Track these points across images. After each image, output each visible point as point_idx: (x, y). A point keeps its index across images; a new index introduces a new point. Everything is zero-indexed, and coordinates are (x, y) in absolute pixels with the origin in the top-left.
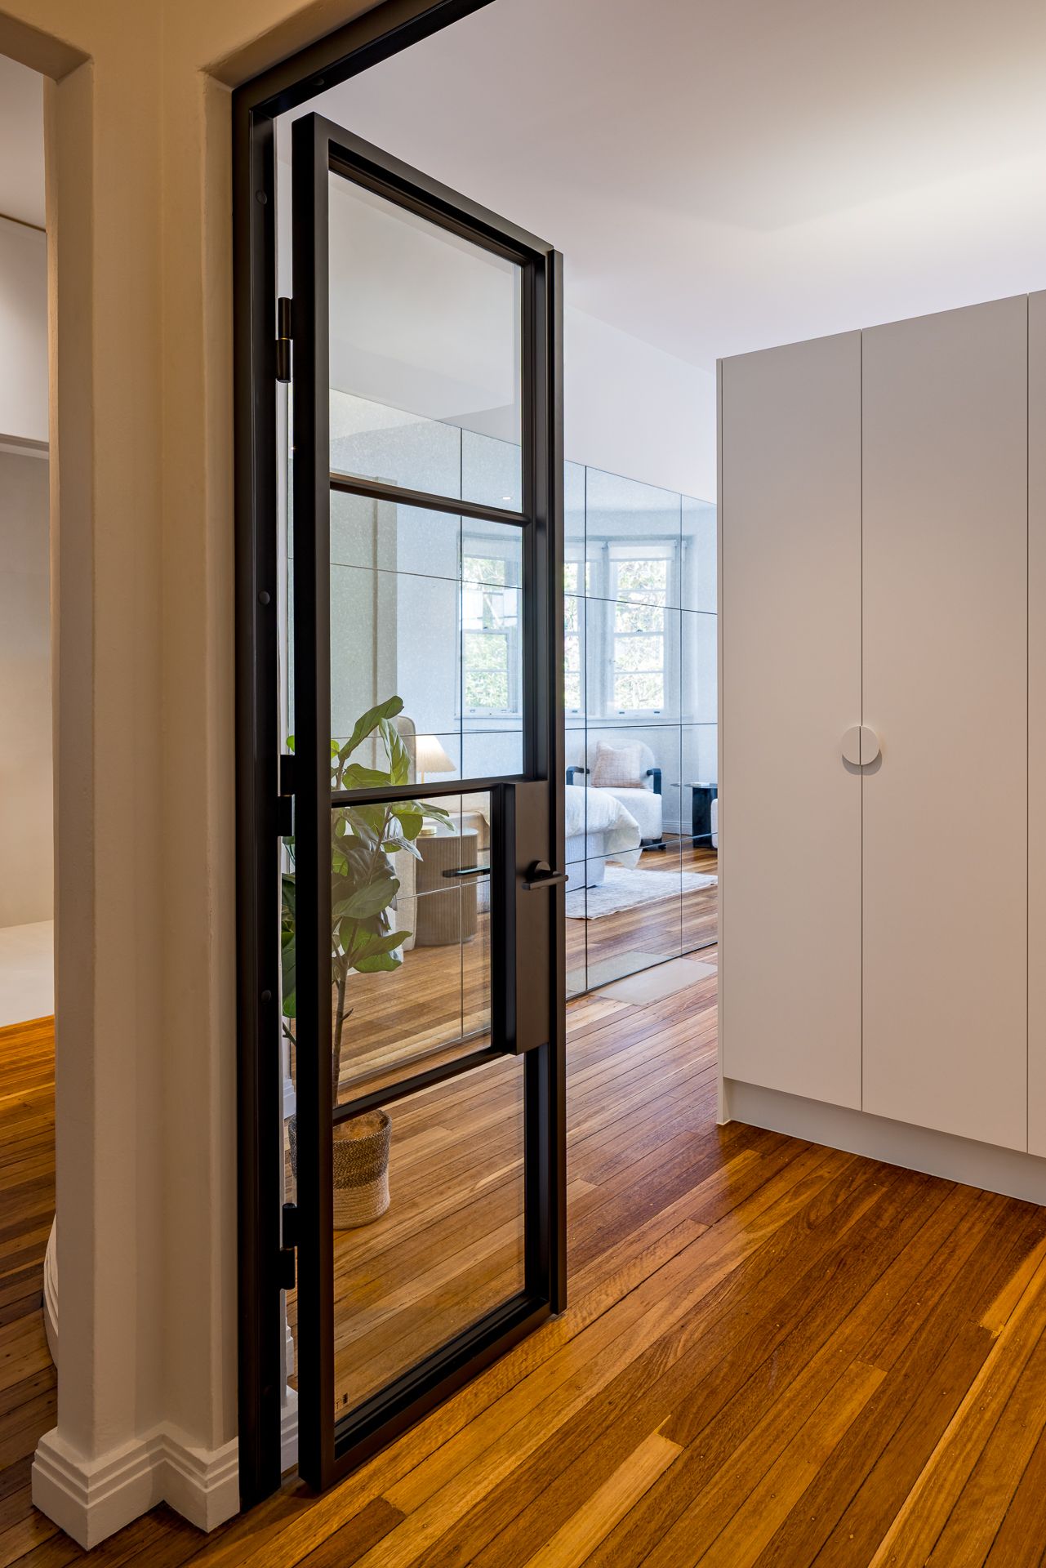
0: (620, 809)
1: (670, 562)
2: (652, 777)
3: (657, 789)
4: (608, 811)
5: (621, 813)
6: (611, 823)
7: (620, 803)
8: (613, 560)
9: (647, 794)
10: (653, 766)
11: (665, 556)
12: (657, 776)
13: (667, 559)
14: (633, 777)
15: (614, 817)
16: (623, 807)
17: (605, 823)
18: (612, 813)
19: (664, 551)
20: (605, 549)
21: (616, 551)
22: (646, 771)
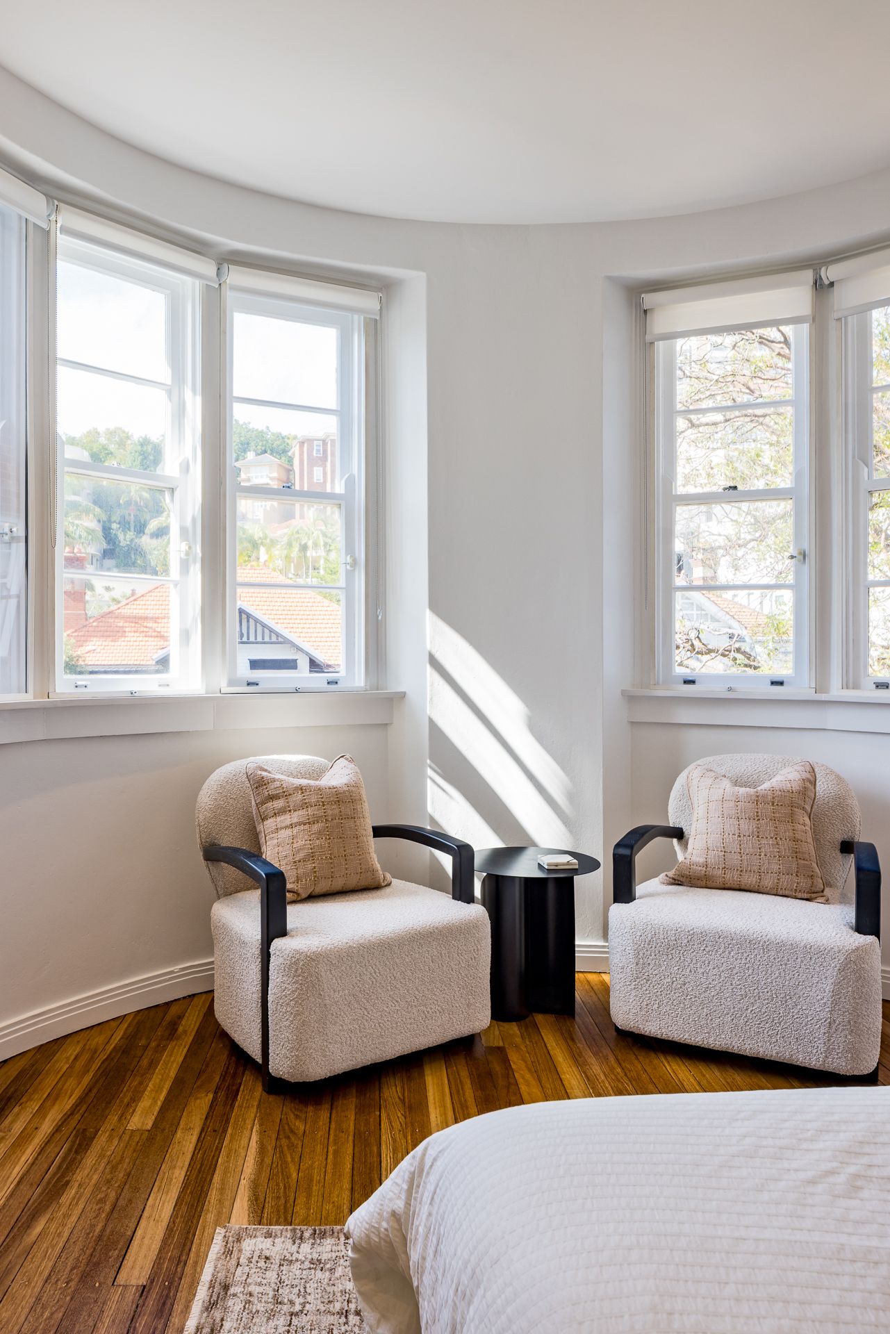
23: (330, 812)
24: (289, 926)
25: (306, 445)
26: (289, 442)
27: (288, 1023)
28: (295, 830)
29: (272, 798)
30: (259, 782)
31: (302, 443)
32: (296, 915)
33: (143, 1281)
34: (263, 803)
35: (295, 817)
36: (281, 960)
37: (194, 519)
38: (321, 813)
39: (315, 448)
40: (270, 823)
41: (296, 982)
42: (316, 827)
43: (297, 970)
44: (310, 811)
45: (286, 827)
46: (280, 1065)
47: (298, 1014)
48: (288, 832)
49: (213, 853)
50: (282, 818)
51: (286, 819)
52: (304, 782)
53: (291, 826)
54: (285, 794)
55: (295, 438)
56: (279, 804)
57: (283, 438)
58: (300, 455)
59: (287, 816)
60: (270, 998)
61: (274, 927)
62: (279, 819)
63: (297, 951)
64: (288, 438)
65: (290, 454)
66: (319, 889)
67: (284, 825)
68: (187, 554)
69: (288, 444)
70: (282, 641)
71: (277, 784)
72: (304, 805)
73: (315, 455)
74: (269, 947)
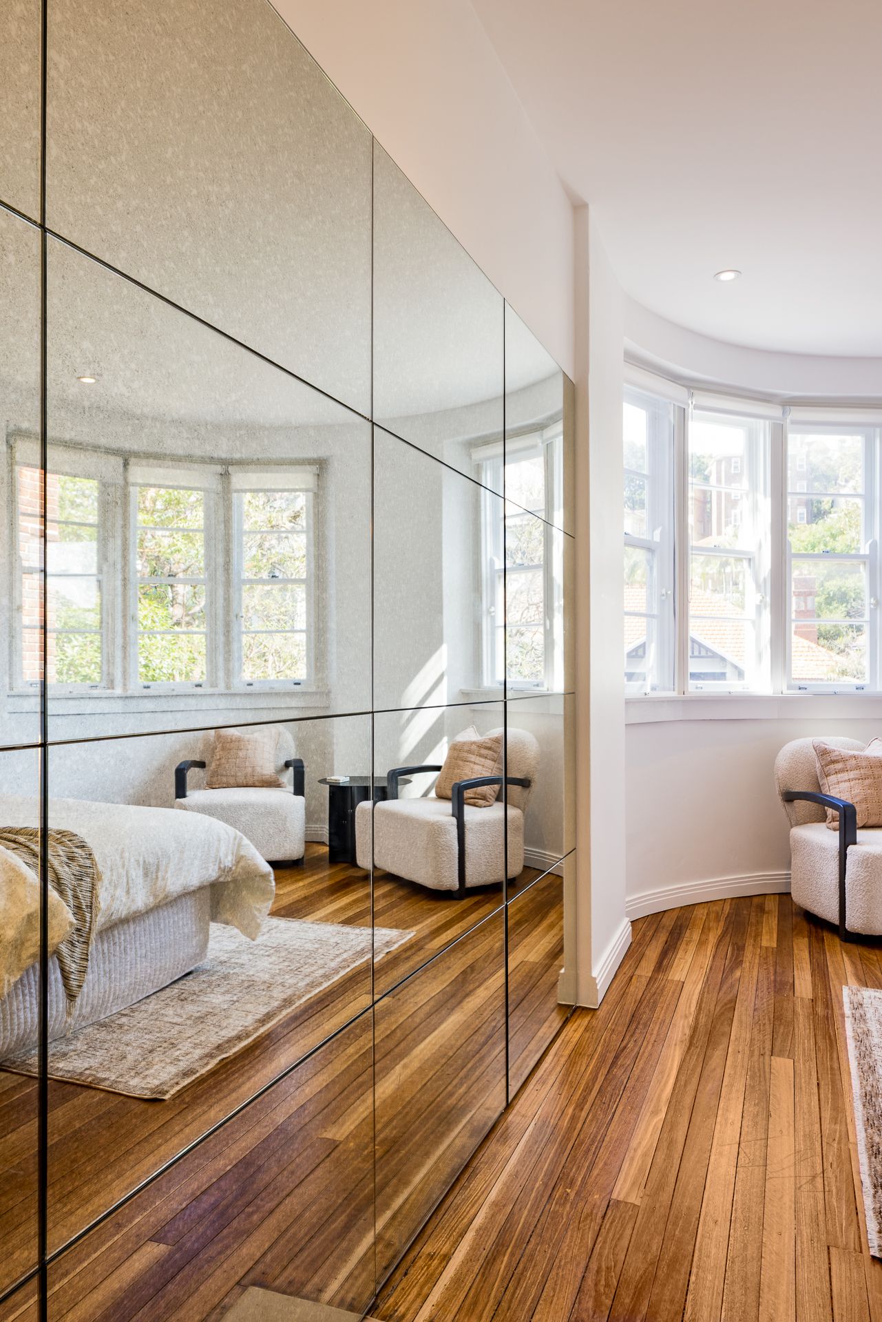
0: (239, 845)
1: (311, 494)
2: (291, 769)
3: (299, 790)
4: (218, 851)
5: (242, 853)
6: (225, 871)
7: (239, 834)
8: (238, 491)
9: (284, 799)
10: (292, 755)
11: (303, 486)
12: (298, 769)
13: (307, 490)
14: (265, 772)
15: (228, 861)
16: (246, 841)
17: (212, 874)
18: (226, 856)
19: (304, 478)
20: (225, 475)
21: (240, 479)
22: (282, 762)
23: (876, 773)
24: (858, 840)
25: (723, 463)
26: (704, 460)
27: (861, 896)
28: (852, 783)
29: (833, 762)
30: (823, 753)
31: (719, 462)
32: (861, 835)
33: (811, 997)
34: (827, 765)
35: (852, 775)
36: (856, 858)
37: (765, 579)
38: (870, 773)
39: (733, 465)
40: (832, 778)
41: (867, 872)
42: (867, 782)
43: (867, 864)
44: (862, 771)
45: (845, 781)
46: (854, 922)
47: (868, 891)
48: (847, 784)
49: (790, 797)
50: (842, 775)
51: (845, 776)
52: (856, 753)
53: (849, 780)
54: (843, 760)
55: (711, 457)
56: (839, 766)
57: (698, 458)
58: (717, 473)
59: (846, 774)
60: (847, 881)
61: (847, 838)
62: (839, 775)
63: (868, 853)
64: (704, 457)
65: (706, 473)
66: (871, 822)
67: (844, 779)
68: (761, 601)
69: (703, 463)
70: (713, 656)
71: (837, 753)
72: (858, 767)
73: (733, 472)
74: (846, 850)
